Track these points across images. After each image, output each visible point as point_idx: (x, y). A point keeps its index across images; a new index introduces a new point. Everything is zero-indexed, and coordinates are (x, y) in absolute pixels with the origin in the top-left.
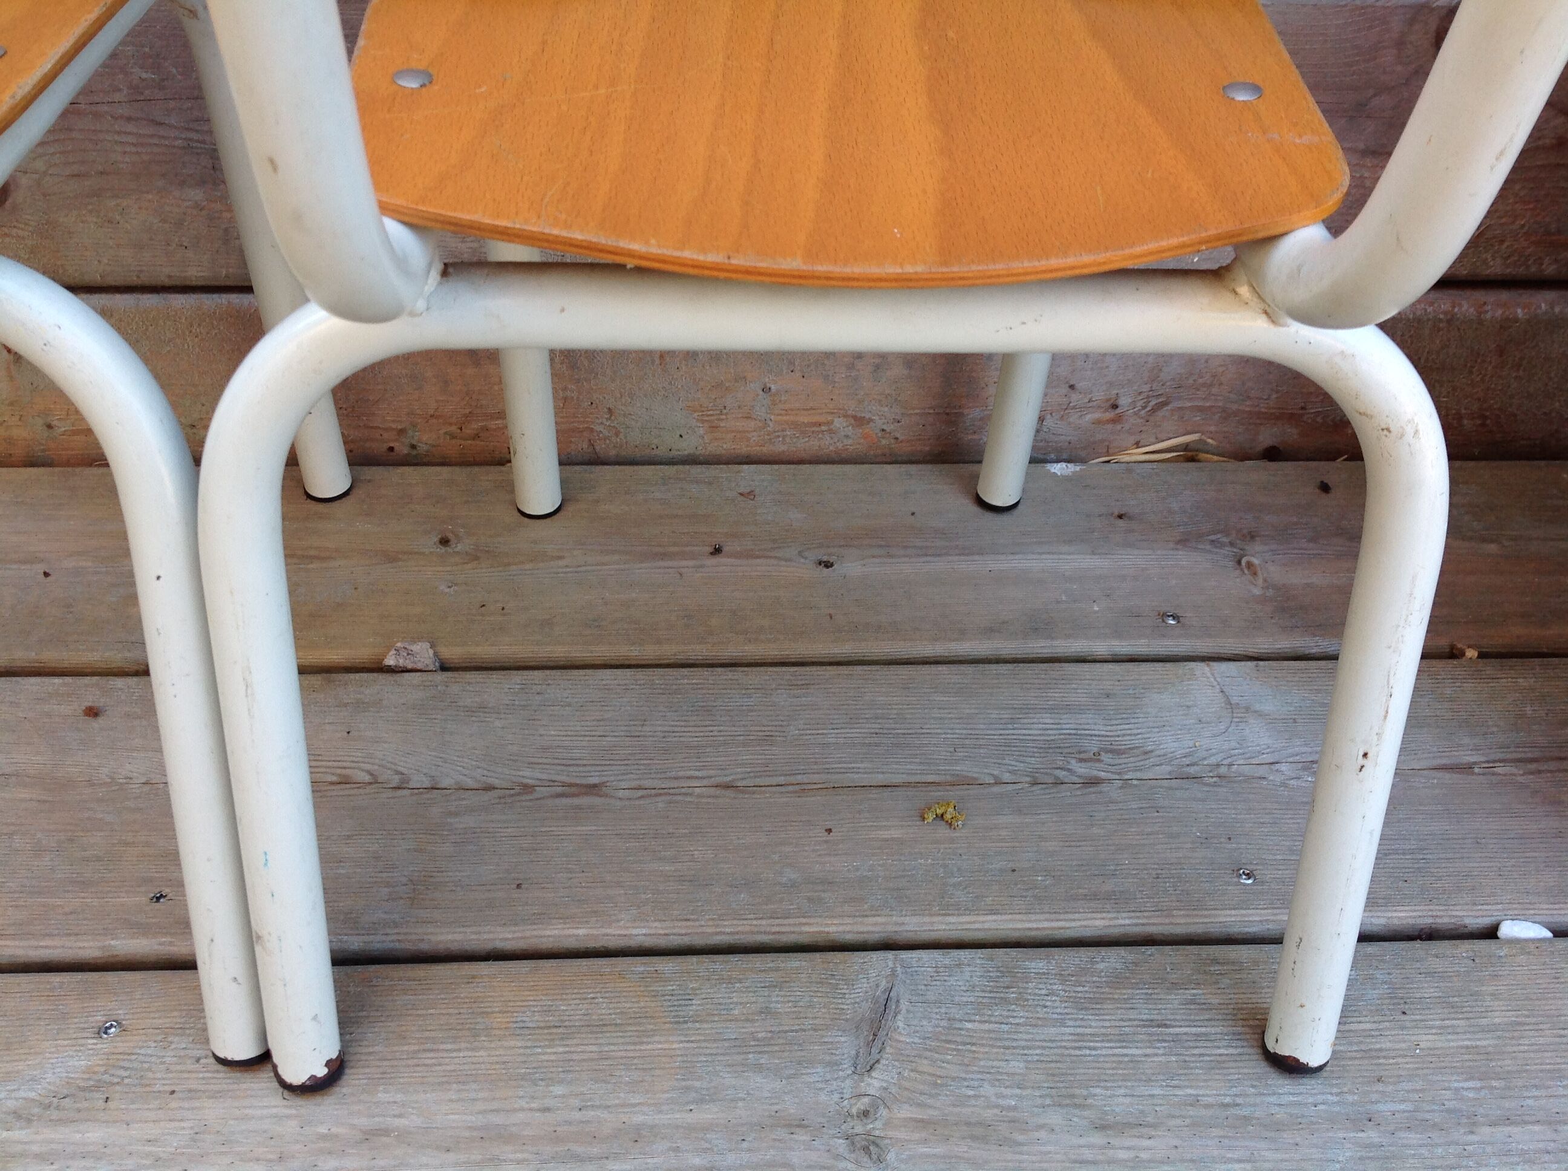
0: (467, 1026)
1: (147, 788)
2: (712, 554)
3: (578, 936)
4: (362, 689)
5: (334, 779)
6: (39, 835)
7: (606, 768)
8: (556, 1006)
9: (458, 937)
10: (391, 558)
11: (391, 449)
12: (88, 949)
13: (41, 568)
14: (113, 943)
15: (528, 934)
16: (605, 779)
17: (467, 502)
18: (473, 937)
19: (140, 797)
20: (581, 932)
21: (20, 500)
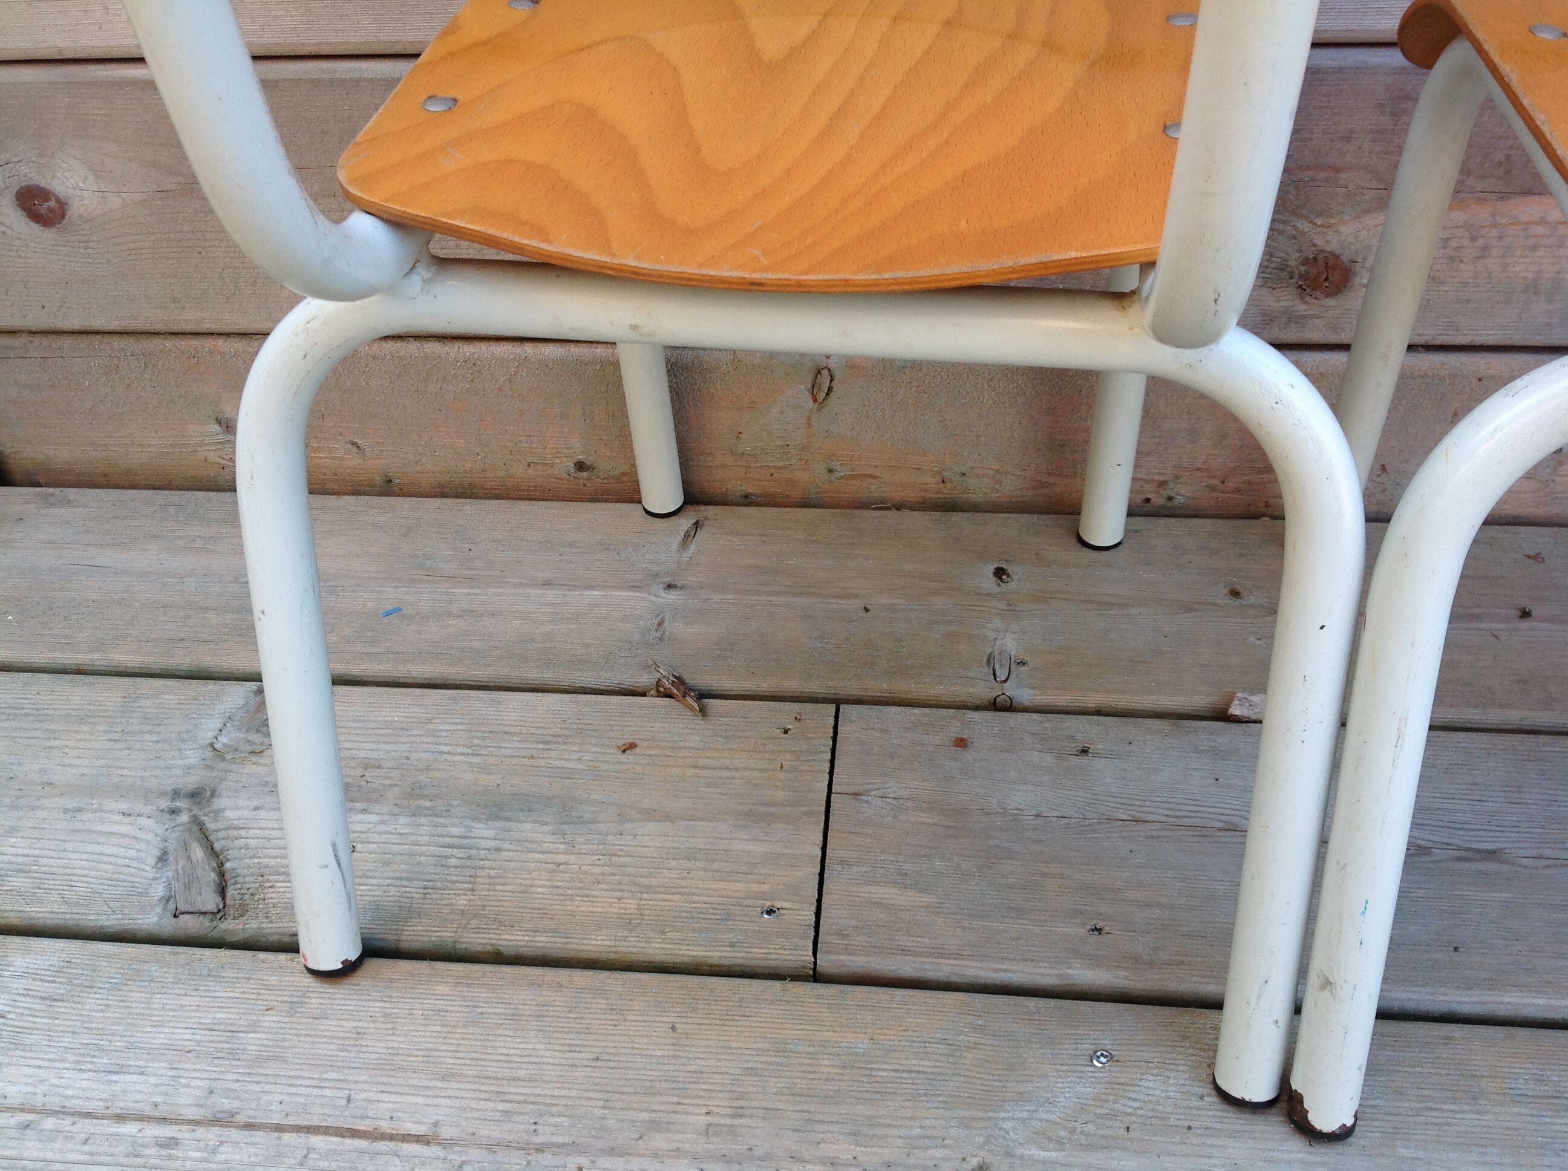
0: (1462, 1088)
1: (1040, 821)
2: (1521, 617)
3: (1539, 1005)
4: (1214, 737)
5: (1221, 825)
6: (956, 859)
7: (1498, 834)
8: (1548, 1077)
9: (1414, 996)
10: (1188, 608)
11: (1148, 500)
12: (1045, 975)
13: (859, 603)
14: (1070, 971)
15: (1485, 999)
16: (1502, 845)
17: (1241, 555)
18: (1428, 997)
19: (1036, 829)
20: (1541, 1001)
21: (815, 538)
